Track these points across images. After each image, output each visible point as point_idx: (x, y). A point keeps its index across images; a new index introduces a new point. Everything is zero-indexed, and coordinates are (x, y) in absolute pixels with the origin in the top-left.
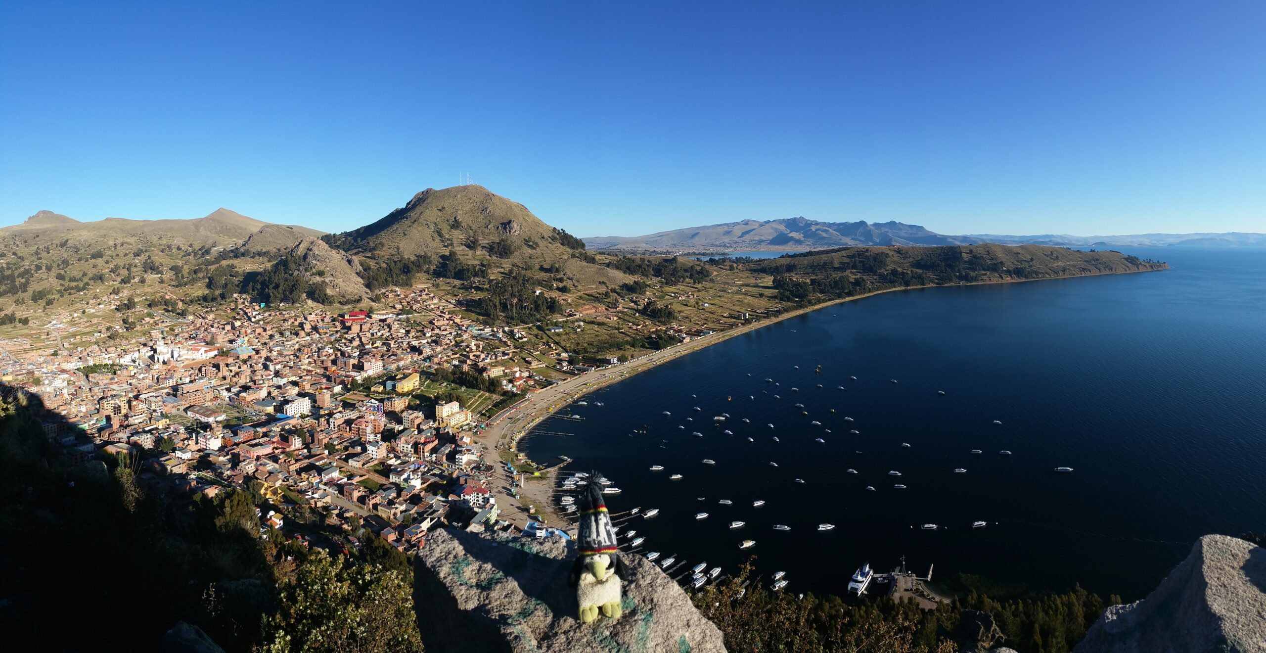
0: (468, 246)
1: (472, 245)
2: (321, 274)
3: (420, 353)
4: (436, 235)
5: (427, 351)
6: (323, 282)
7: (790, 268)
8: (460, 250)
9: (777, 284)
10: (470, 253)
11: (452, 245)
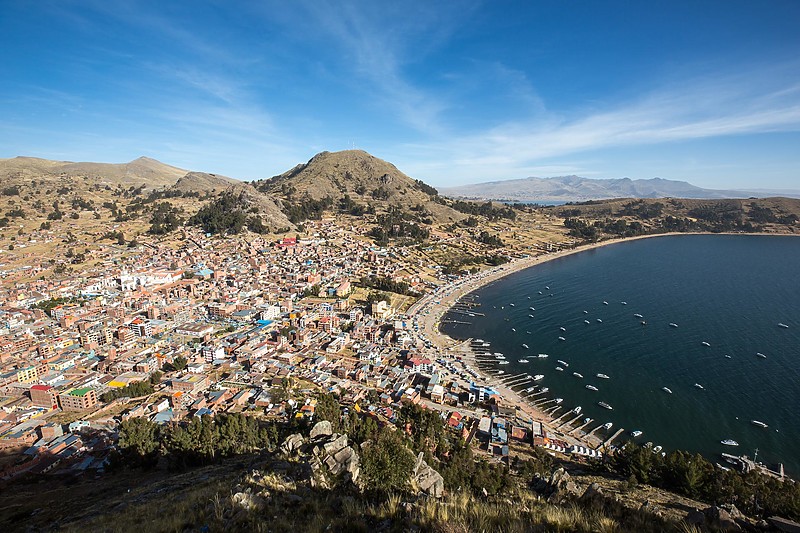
0: (358, 192)
1: (361, 191)
2: (255, 210)
3: (343, 267)
4: (334, 185)
5: (348, 266)
6: (258, 217)
7: (576, 213)
8: (352, 195)
9: (568, 224)
10: (359, 196)
11: (346, 191)
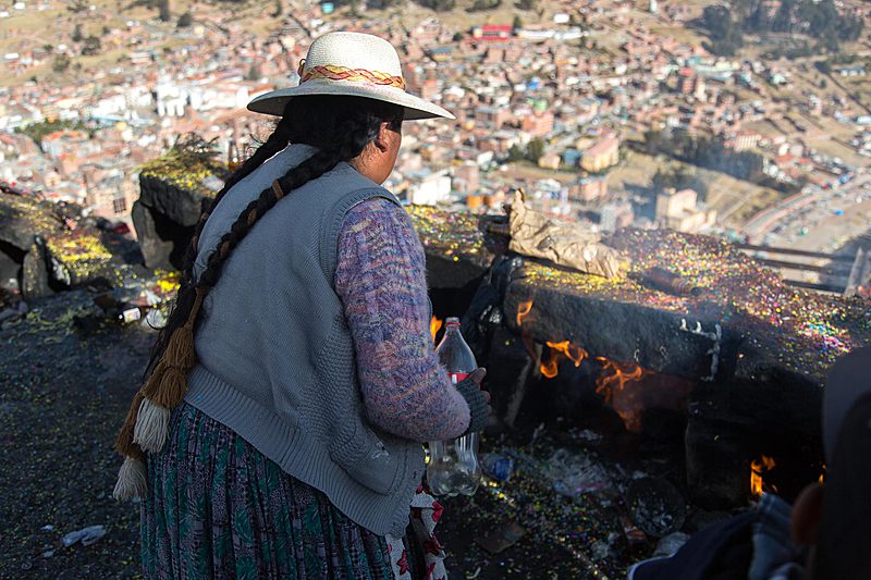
3: (611, 101)
5: (623, 100)
